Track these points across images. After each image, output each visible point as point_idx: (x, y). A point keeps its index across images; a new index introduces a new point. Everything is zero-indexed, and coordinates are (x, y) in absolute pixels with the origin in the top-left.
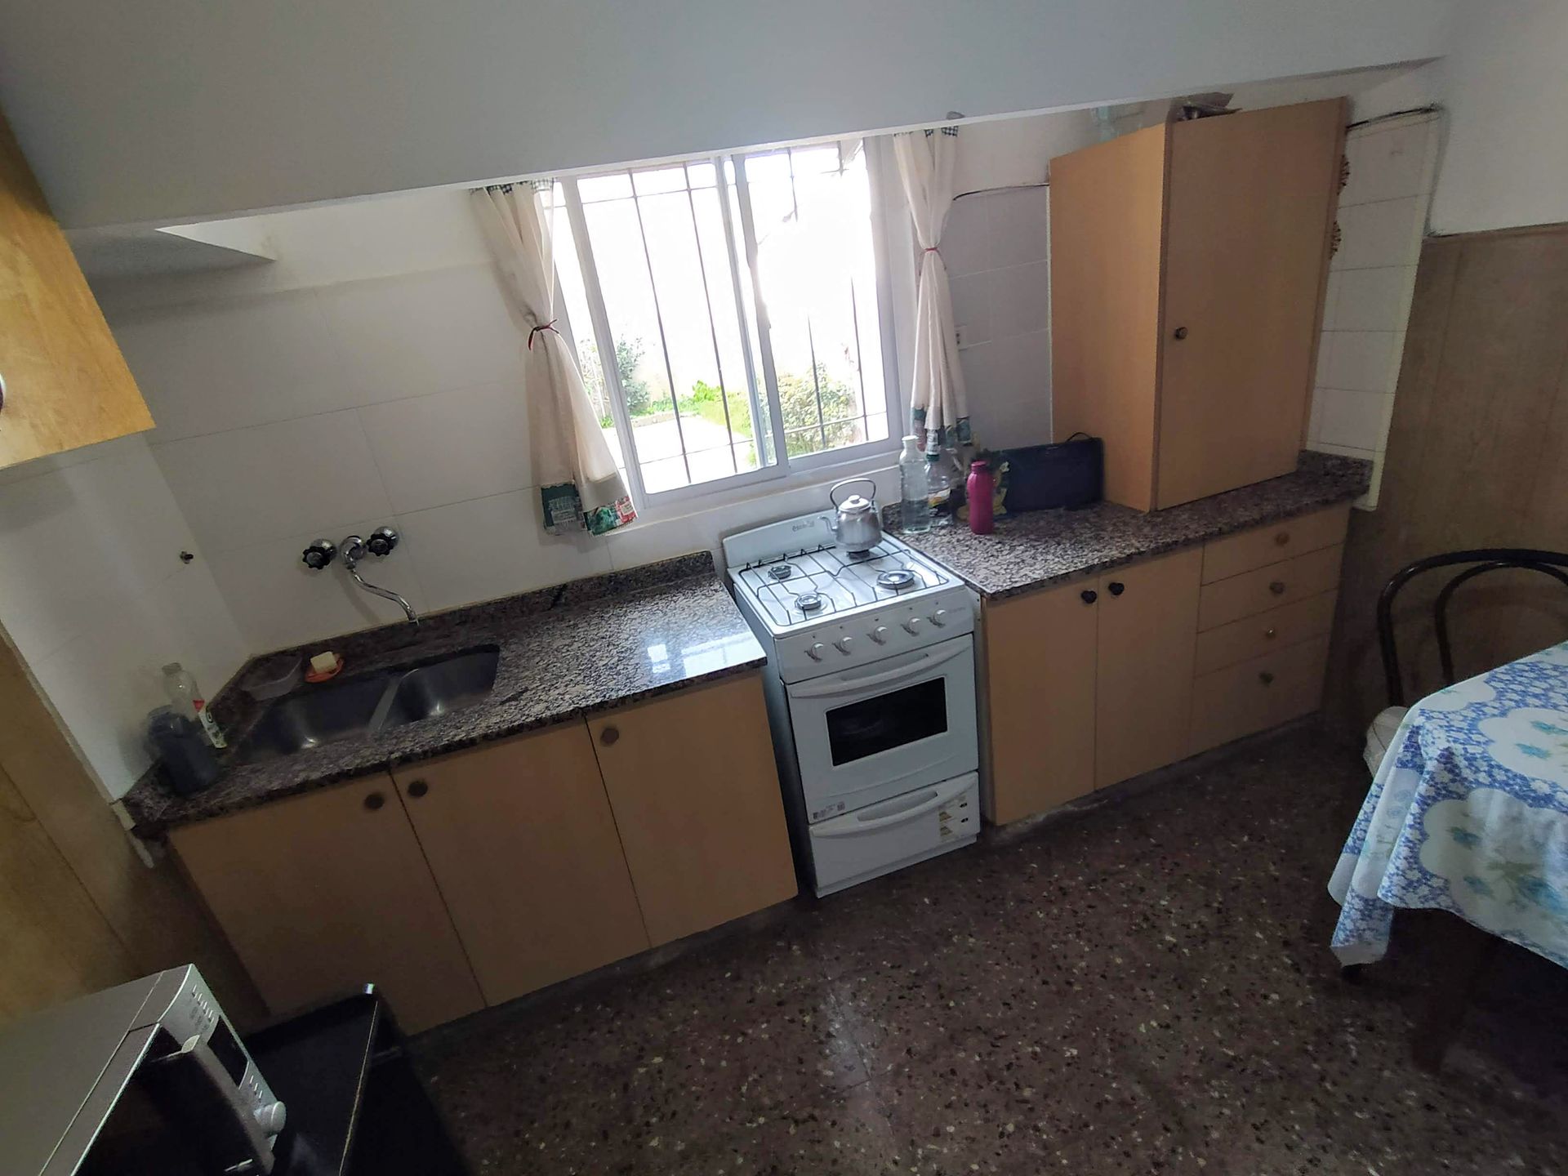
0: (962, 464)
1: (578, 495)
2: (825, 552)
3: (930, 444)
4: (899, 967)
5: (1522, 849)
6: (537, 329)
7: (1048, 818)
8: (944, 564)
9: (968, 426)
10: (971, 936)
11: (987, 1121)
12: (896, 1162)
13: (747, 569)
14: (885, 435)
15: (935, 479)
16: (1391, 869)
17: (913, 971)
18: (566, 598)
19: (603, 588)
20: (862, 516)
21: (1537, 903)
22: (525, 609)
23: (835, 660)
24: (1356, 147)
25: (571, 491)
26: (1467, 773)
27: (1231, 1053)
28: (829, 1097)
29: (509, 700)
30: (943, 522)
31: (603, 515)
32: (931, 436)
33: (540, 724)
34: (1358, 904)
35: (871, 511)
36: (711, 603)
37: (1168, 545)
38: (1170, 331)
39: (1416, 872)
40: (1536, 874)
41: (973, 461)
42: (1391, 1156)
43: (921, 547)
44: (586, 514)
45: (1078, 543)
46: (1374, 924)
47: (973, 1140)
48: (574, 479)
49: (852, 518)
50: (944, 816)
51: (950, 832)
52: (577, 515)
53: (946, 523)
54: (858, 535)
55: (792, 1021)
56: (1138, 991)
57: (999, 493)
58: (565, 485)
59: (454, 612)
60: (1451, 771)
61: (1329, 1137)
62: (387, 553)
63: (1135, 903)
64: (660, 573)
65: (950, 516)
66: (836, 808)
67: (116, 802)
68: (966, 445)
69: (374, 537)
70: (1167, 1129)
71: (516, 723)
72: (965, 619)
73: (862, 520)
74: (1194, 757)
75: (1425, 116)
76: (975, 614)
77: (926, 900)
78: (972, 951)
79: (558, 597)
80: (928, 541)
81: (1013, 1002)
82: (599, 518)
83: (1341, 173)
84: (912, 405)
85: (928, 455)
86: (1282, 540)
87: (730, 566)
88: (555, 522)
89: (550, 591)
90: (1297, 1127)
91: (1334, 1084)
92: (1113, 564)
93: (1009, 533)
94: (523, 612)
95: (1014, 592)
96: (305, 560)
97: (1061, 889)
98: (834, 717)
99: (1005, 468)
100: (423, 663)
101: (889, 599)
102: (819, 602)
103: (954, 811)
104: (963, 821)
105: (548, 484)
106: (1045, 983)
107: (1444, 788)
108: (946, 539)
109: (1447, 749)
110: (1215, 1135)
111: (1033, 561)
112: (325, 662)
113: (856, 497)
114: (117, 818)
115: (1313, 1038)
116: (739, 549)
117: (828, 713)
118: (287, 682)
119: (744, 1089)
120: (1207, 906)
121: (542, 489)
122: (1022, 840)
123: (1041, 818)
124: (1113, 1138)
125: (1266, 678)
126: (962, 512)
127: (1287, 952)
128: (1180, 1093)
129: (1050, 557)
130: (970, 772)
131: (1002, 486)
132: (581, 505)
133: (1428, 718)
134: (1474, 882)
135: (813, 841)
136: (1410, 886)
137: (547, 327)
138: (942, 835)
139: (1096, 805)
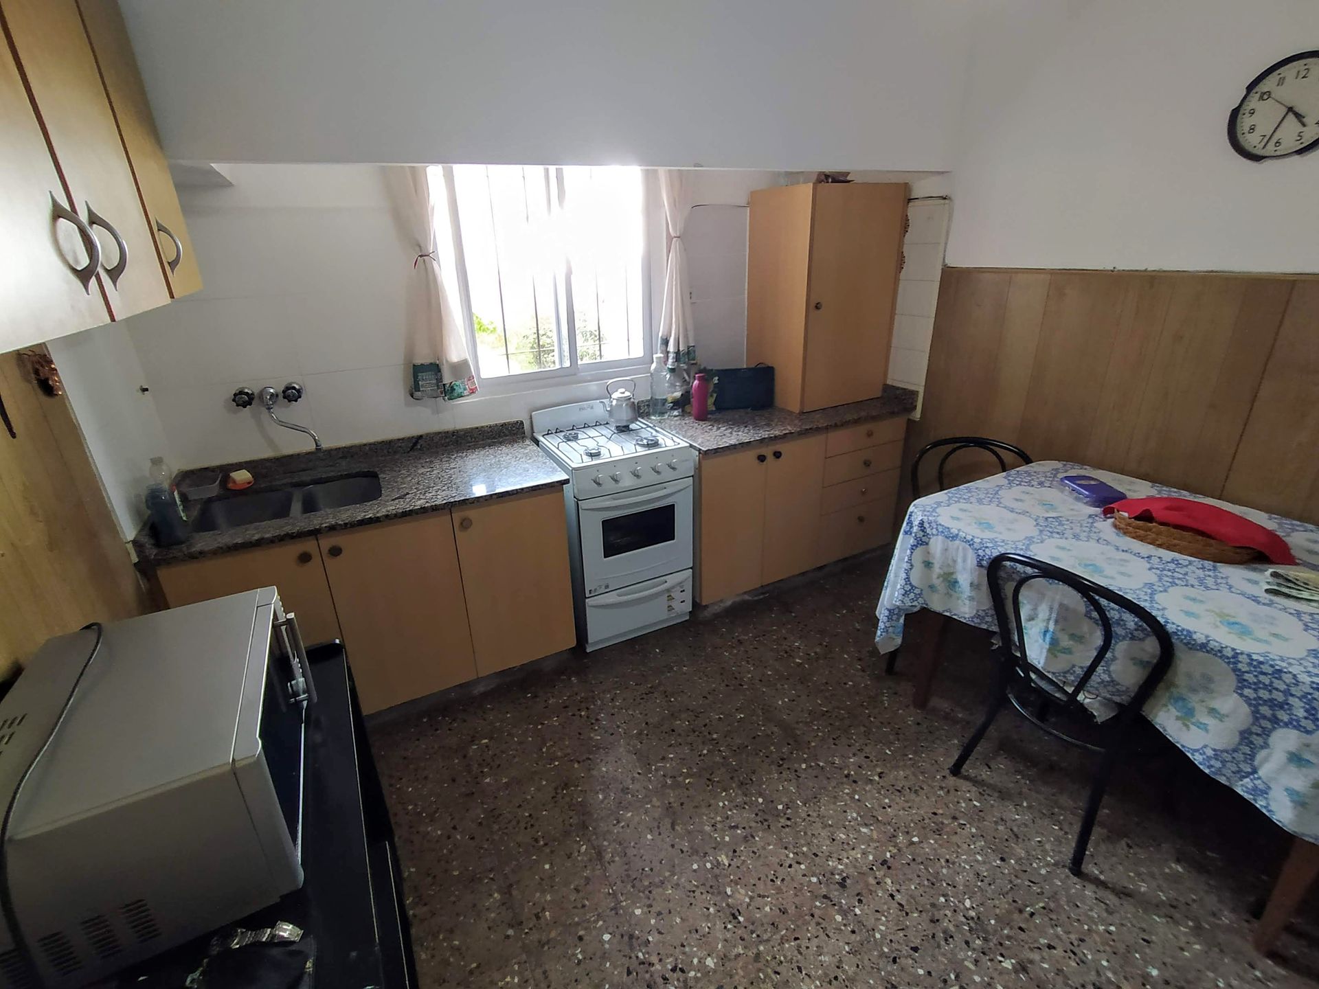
0: (689, 377)
1: (440, 371)
2: (602, 427)
3: (670, 361)
4: (641, 684)
5: (949, 565)
6: (421, 256)
7: (734, 603)
8: (677, 435)
9: (694, 351)
10: (684, 666)
11: (692, 750)
12: (639, 774)
13: (548, 434)
14: (641, 354)
15: (673, 385)
16: (899, 587)
17: (649, 686)
18: (421, 446)
19: (447, 440)
20: (627, 402)
21: (955, 592)
22: (390, 450)
23: (610, 486)
24: (913, 211)
25: (435, 368)
26: (928, 531)
27: (825, 709)
28: (599, 748)
29: (396, 499)
30: (676, 413)
31: (455, 387)
32: (671, 356)
33: (423, 510)
34: (887, 613)
35: (632, 400)
36: (526, 451)
37: (807, 429)
38: (813, 305)
39: (908, 586)
40: (954, 577)
41: (697, 374)
42: (897, 744)
43: (663, 425)
44: (444, 385)
45: (756, 426)
46: (894, 623)
47: (684, 759)
48: (438, 360)
49: (620, 403)
50: (670, 598)
51: (673, 609)
52: (438, 386)
53: (677, 414)
54: (625, 415)
55: (574, 715)
56: (779, 686)
57: (712, 396)
58: (431, 364)
59: (339, 448)
60: (923, 531)
61: (869, 739)
62: (296, 401)
63: (781, 645)
64: (489, 432)
65: (680, 410)
66: (603, 587)
67: (129, 542)
68: (693, 364)
69: (288, 388)
70: (789, 744)
71: (408, 509)
72: (688, 468)
73: (627, 405)
74: (820, 568)
75: (943, 201)
76: (695, 465)
77: (657, 650)
78: (685, 674)
79: (415, 444)
80: (666, 423)
81: (708, 696)
82: (453, 389)
83: (905, 227)
84: (660, 335)
85: (668, 368)
86: (870, 434)
87: (535, 431)
88: (421, 389)
89: (410, 439)
90: (854, 737)
91: (875, 718)
92: (775, 439)
93: (717, 421)
94: (388, 452)
95: (719, 450)
96: (234, 400)
97: (739, 640)
98: (607, 524)
99: (716, 380)
100: (317, 482)
101: (642, 451)
102: (600, 452)
103: (676, 594)
104: (682, 602)
105: (418, 361)
106: (727, 686)
107: (921, 540)
108: (678, 422)
109: (921, 520)
110: (813, 744)
111: (730, 435)
112: (242, 476)
113: (623, 390)
114: (129, 554)
115: (867, 700)
116: (542, 420)
117: (604, 522)
118: (213, 490)
119: (544, 750)
120: (821, 644)
121: (414, 365)
122: (717, 616)
123: (729, 603)
124: (761, 751)
125: (861, 519)
126: (688, 408)
127: (859, 663)
128: (797, 729)
129: (740, 433)
130: (689, 568)
131: (713, 391)
132: (441, 379)
133: (916, 508)
134: (931, 587)
135: (588, 609)
136: (906, 594)
137: (428, 255)
138: (669, 611)
139: (762, 597)
